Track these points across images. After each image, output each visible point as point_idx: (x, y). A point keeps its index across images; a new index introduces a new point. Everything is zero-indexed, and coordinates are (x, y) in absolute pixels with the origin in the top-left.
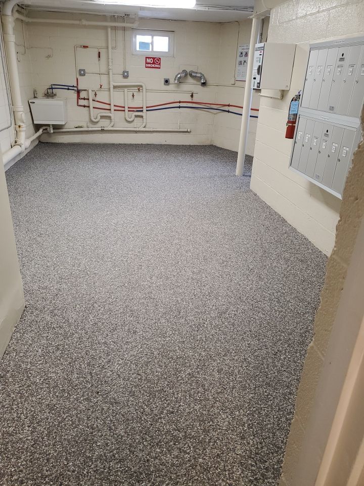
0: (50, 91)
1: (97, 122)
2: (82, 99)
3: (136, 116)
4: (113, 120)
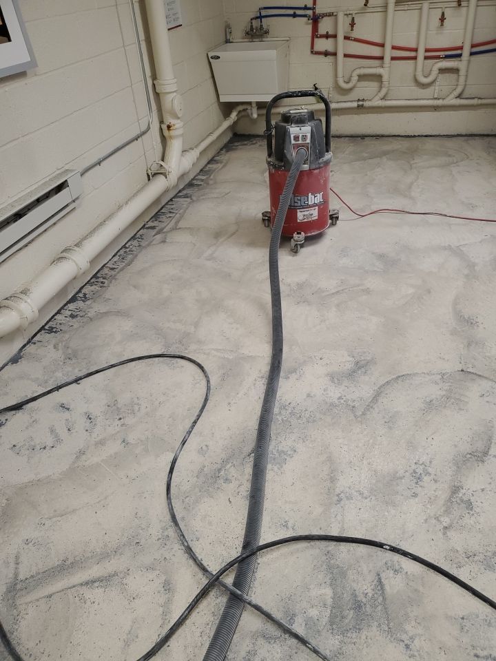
0: (256, 24)
1: (351, 89)
2: (322, 36)
3: (442, 71)
4: (386, 84)
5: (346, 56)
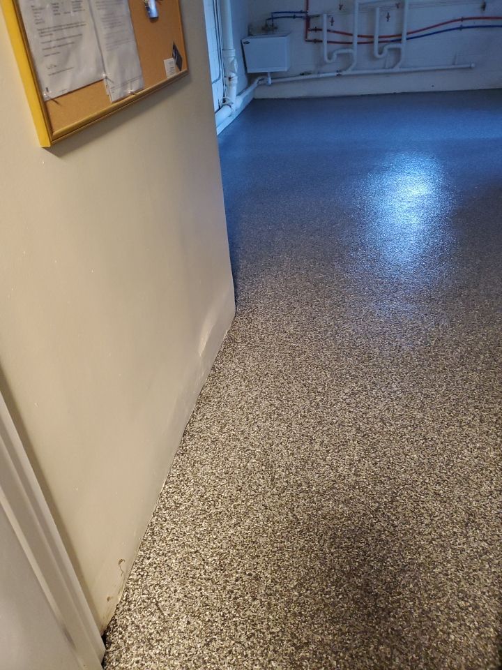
0: (270, 22)
1: (332, 64)
2: (312, 30)
3: (390, 50)
4: (355, 59)
5: (329, 42)
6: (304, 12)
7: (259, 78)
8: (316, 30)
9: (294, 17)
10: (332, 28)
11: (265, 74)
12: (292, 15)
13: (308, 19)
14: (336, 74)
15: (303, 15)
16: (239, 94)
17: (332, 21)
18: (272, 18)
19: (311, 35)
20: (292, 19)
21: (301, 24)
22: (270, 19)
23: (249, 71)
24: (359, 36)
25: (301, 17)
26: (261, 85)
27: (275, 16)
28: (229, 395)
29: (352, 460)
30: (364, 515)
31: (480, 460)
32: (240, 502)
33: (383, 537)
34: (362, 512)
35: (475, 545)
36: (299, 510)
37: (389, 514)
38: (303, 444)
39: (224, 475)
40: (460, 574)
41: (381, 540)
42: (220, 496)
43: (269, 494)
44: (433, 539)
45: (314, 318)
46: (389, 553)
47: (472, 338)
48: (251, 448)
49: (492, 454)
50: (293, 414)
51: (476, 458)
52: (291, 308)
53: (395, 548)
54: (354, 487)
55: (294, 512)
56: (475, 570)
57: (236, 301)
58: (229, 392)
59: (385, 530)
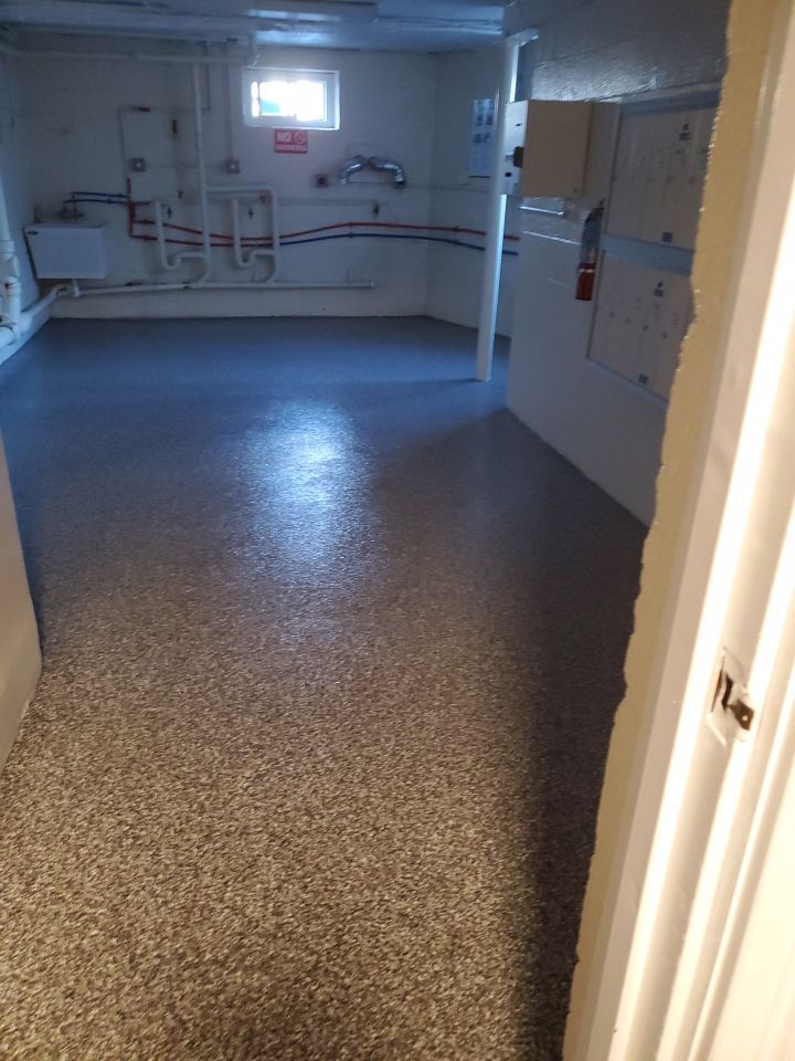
0: (69, 206)
1: (176, 271)
2: (140, 222)
3: (259, 258)
4: (208, 267)
5: (167, 241)
6: (124, 197)
7: (60, 286)
8: (146, 222)
9: (109, 202)
10: (170, 222)
11: (69, 281)
12: (106, 198)
13: (132, 207)
14: (183, 286)
15: (124, 200)
16: (25, 310)
17: (170, 212)
18: (74, 201)
19: (139, 229)
20: (107, 205)
21: (121, 213)
22: (69, 201)
23: (40, 276)
24: (212, 235)
25: (121, 203)
26: (63, 297)
27: (77, 197)
28: (38, 821)
29: (267, 889)
30: (297, 981)
31: (456, 846)
32: (71, 1019)
33: (331, 1012)
34: (293, 977)
35: (468, 984)
36: (186, 1003)
37: (336, 969)
38: (183, 881)
39: (37, 975)
40: (452, 1040)
41: (328, 1019)
42: (32, 1018)
43: (127, 988)
44: (407, 993)
45: (184, 659)
46: (343, 1038)
47: (421, 659)
48: (88, 910)
49: (471, 833)
50: (160, 832)
51: (450, 843)
52: (142, 648)
53: (353, 1027)
54: (275, 937)
55: (177, 1011)
56: (472, 1027)
57: (42, 647)
58: (38, 814)
59: (332, 999)
